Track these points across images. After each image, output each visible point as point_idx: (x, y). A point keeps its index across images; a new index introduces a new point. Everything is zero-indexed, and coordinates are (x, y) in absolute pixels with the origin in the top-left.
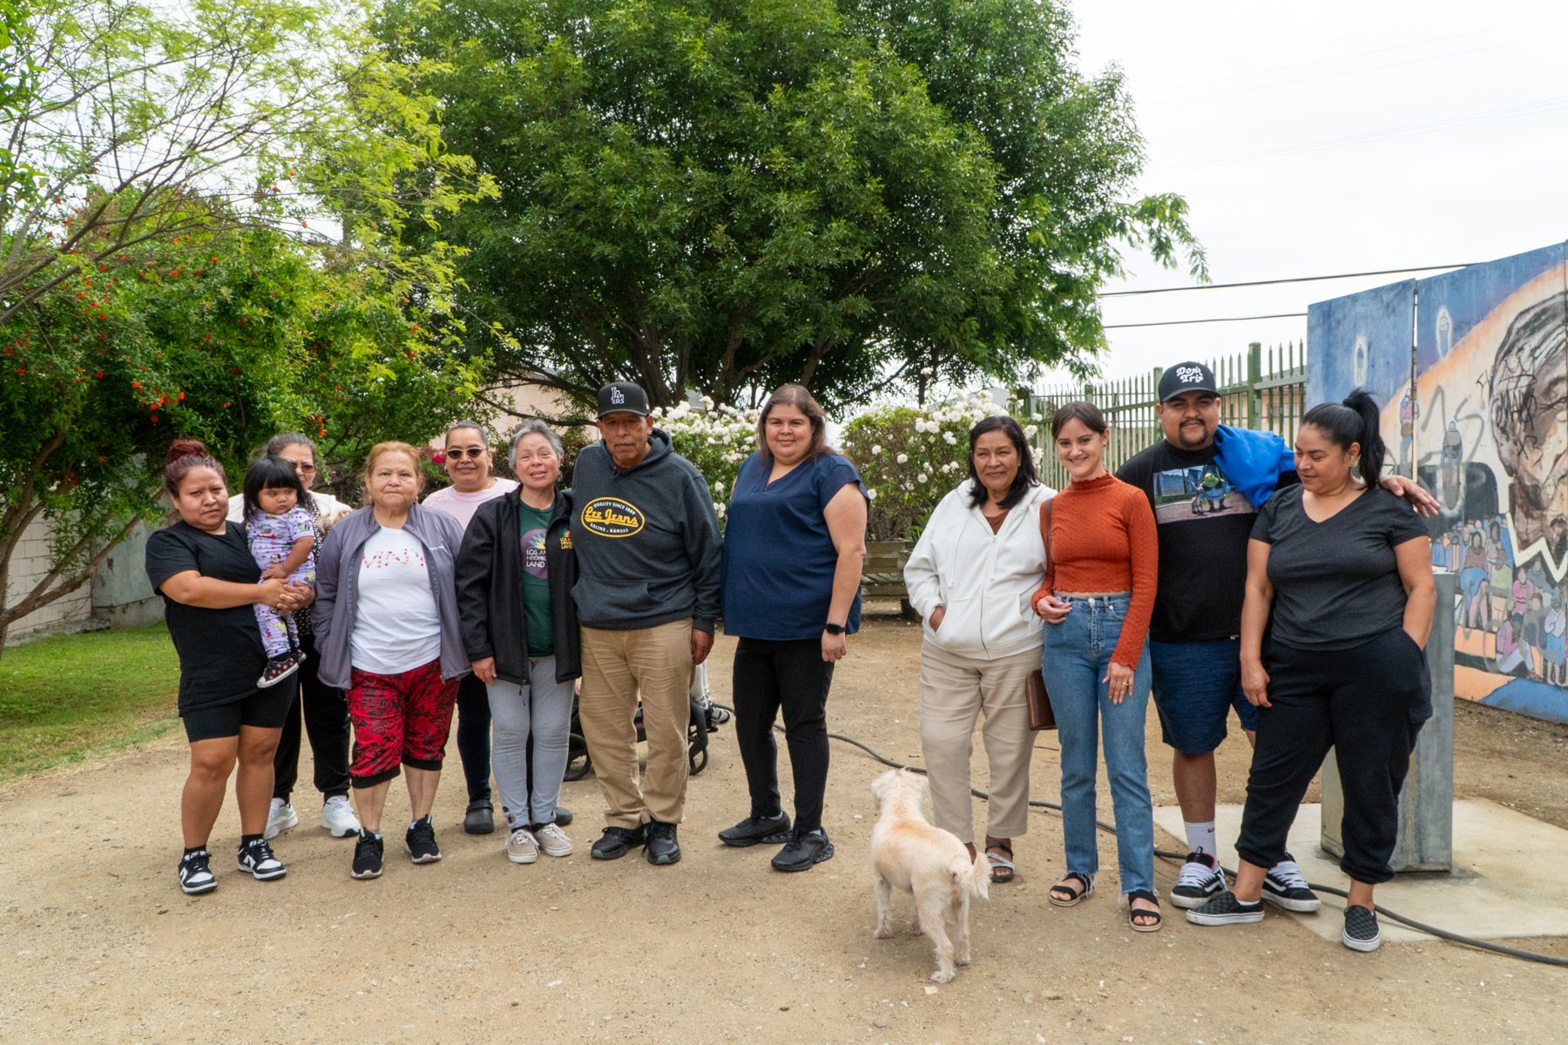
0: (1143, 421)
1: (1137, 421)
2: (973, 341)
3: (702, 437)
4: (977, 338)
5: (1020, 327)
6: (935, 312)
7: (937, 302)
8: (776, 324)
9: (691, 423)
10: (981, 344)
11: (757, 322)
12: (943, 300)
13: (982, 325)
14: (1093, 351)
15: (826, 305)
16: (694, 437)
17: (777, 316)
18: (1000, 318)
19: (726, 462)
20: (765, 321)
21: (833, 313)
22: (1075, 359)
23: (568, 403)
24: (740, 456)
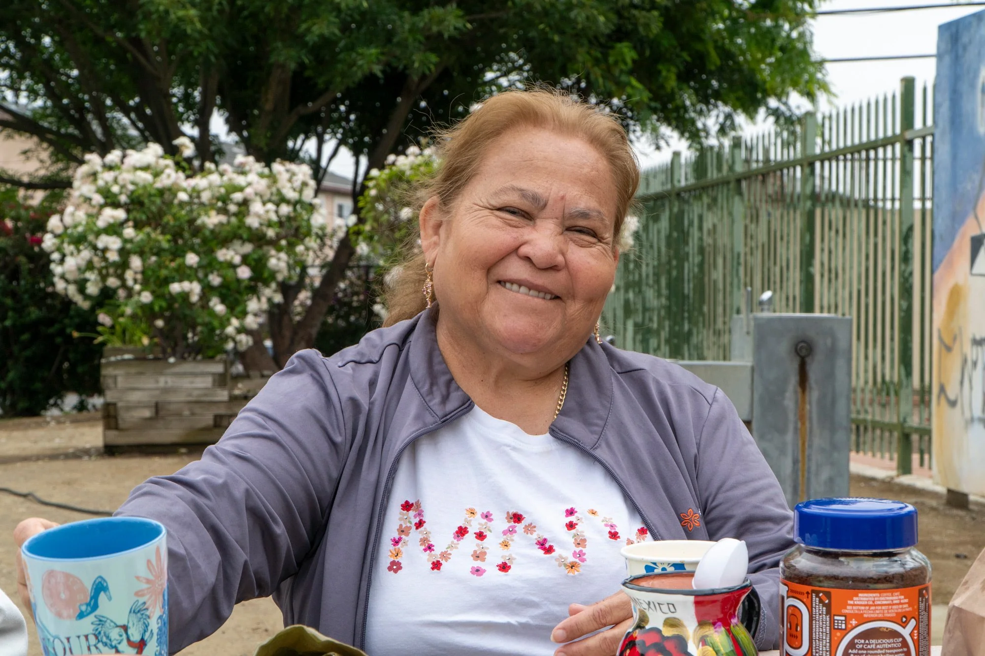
0: (893, 200)
1: (884, 200)
2: (624, 78)
3: (169, 192)
4: (631, 73)
5: (701, 59)
6: (562, 33)
7: (565, 19)
8: (326, 43)
9: (157, 174)
10: (634, 82)
11: (299, 40)
12: (573, 14)
13: (641, 53)
14: (810, 96)
15: (401, 18)
16: (161, 192)
17: (326, 32)
18: (668, 42)
19: (204, 226)
20: (311, 39)
21: (411, 31)
22: (783, 108)
23: (45, 155)
24: (223, 218)
